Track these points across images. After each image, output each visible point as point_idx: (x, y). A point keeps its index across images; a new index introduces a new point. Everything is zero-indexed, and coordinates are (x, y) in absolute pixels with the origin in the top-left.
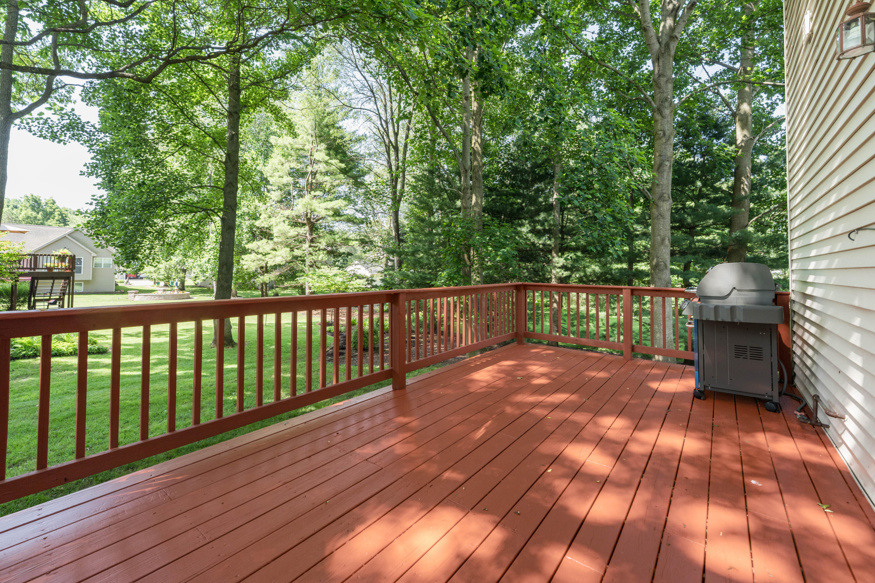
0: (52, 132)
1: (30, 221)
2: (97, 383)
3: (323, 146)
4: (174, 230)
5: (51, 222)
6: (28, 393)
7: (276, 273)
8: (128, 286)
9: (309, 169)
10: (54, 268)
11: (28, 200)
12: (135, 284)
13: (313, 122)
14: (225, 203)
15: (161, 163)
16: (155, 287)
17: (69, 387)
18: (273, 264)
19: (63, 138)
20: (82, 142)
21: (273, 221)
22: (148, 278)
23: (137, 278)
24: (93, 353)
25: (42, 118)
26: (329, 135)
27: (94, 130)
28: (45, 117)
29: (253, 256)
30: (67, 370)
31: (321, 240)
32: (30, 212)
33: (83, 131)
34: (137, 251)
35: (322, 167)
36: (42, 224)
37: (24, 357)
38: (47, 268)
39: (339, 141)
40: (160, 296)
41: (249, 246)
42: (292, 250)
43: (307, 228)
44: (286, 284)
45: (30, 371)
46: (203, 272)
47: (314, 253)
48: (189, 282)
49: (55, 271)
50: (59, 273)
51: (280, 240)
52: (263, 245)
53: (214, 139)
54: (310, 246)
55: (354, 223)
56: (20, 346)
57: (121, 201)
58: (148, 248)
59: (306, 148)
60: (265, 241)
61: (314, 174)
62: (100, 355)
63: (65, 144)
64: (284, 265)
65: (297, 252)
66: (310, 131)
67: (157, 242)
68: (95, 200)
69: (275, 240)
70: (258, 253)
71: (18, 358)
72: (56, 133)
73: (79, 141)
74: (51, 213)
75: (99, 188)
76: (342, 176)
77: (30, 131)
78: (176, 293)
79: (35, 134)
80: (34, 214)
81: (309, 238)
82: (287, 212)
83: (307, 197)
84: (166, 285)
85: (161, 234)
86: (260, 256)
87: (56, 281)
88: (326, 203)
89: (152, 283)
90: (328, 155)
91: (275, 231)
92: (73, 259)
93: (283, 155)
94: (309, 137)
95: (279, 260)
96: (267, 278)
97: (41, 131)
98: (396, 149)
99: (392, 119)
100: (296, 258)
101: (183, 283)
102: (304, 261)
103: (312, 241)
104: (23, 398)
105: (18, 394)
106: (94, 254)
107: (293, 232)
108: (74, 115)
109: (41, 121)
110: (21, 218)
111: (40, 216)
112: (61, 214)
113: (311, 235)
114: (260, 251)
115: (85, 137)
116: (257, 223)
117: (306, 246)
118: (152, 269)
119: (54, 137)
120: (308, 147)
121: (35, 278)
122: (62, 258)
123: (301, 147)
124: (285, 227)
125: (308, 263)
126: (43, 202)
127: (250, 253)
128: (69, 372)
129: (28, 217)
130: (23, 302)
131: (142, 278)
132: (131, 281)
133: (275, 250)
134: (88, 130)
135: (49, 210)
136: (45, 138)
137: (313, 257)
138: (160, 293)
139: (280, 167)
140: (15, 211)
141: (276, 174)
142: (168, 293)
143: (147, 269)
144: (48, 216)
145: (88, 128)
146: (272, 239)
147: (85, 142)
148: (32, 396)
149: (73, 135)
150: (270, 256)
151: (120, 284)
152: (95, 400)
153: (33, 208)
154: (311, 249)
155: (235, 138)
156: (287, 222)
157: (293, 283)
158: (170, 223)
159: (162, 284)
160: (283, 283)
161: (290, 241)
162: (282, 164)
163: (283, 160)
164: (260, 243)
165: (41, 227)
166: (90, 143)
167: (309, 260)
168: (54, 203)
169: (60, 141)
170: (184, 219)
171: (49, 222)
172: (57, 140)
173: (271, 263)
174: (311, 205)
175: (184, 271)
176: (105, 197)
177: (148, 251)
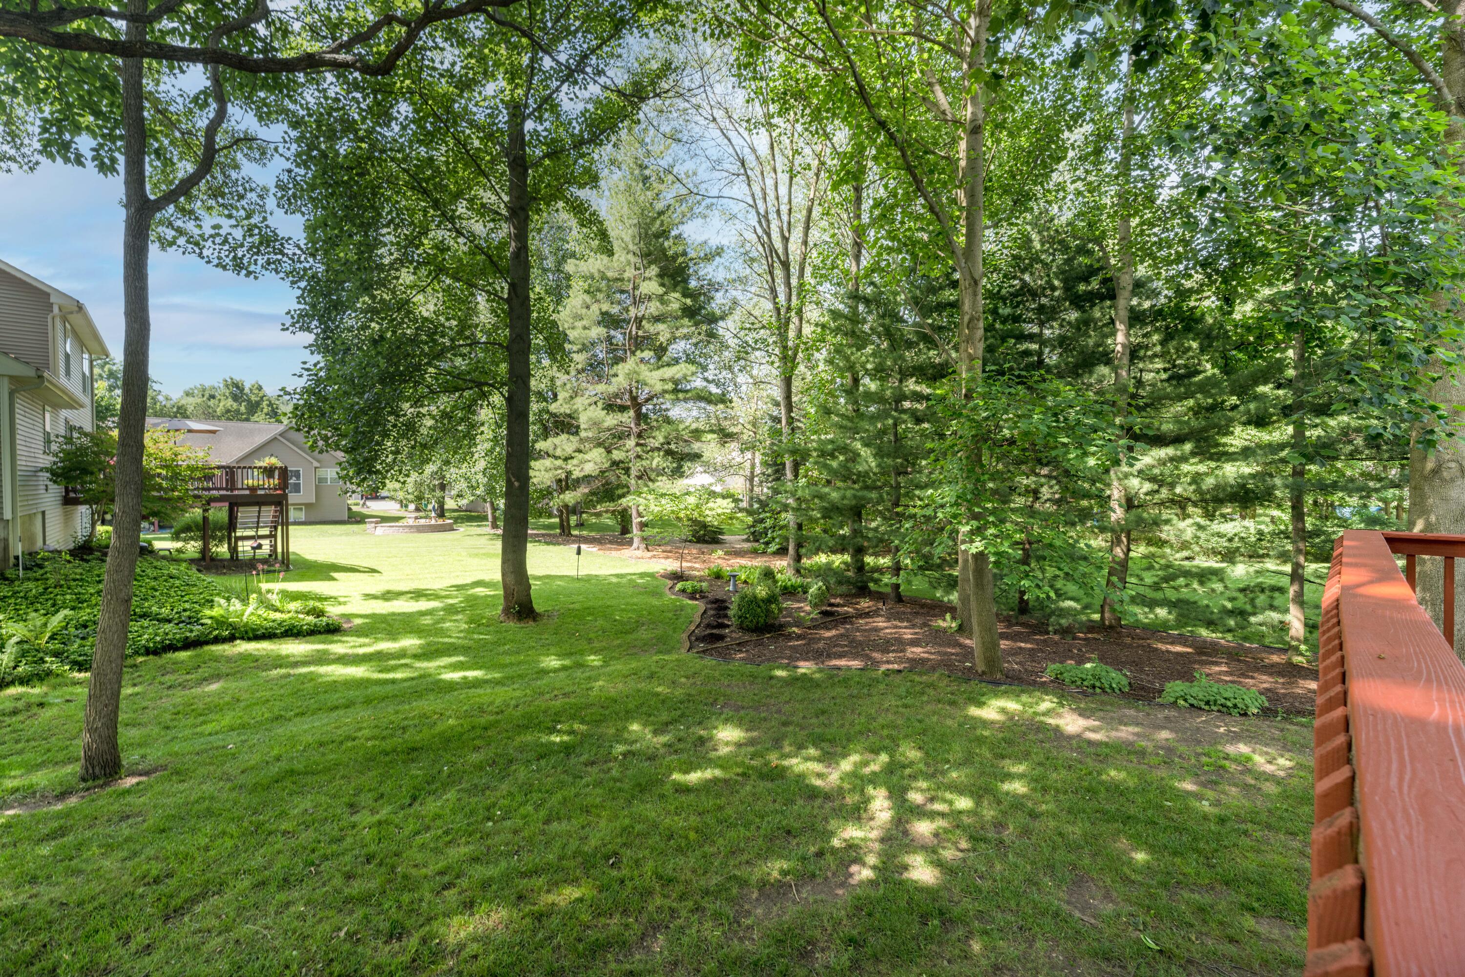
0: (235, 258)
1: (231, 415)
2: (327, 696)
3: (654, 270)
4: (429, 422)
5: (259, 417)
6: (217, 717)
7: (584, 490)
8: (365, 511)
9: (633, 312)
10: (258, 488)
11: (227, 386)
12: (375, 507)
13: (636, 230)
14: (511, 371)
15: (404, 306)
16: (402, 513)
17: (282, 704)
18: (581, 475)
19: (252, 268)
20: (282, 275)
21: (580, 403)
22: (392, 498)
23: (377, 498)
24: (320, 633)
25: (218, 235)
26: (664, 251)
27: (299, 252)
28: (223, 232)
29: (548, 462)
30: (281, 666)
31: (656, 433)
32: (230, 403)
33: (283, 255)
34: (375, 458)
35: (654, 308)
36: (247, 420)
37: (217, 640)
38: (249, 488)
39: (680, 260)
40: (411, 527)
41: (541, 445)
42: (609, 452)
43: (632, 413)
44: (599, 508)
45: (224, 669)
46: (472, 488)
47: (645, 456)
48: (450, 504)
49: (260, 492)
50: (266, 495)
51: (590, 435)
52: (563, 443)
53: (489, 257)
54: (638, 445)
55: (710, 402)
56: (209, 622)
57: (347, 370)
58: (392, 452)
59: (626, 275)
60: (564, 437)
61: (639, 321)
62: (330, 637)
63: (256, 278)
64: (596, 477)
65: (617, 455)
66: (631, 247)
67: (404, 442)
68: (308, 370)
69: (583, 434)
70: (556, 458)
71: (207, 643)
72: (241, 259)
73: (277, 272)
74: (258, 404)
75: (312, 353)
76: (686, 321)
77: (200, 255)
78: (433, 522)
79: (209, 262)
80: (235, 405)
81: (635, 430)
82: (601, 388)
83: (630, 364)
84: (417, 510)
85: (411, 428)
86: (559, 462)
87: (263, 508)
88: (662, 370)
89: (398, 506)
90: (662, 285)
91: (583, 420)
92: (284, 473)
93: (587, 292)
94: (630, 257)
95: (590, 468)
96: (569, 497)
97: (219, 258)
98: (786, 265)
99: (778, 212)
100: (615, 464)
101: (441, 505)
102: (627, 470)
103: (639, 436)
104: (209, 728)
105: (202, 718)
106: (316, 464)
107: (611, 420)
108: (267, 226)
109: (218, 240)
110: (219, 411)
111: (243, 409)
112: (270, 404)
113: (638, 424)
114: (558, 452)
115: (287, 266)
116: (553, 408)
117: (631, 443)
118: (398, 485)
119: (239, 266)
120: (630, 273)
121: (234, 504)
122: (269, 472)
123: (616, 275)
124: (598, 413)
125: (634, 472)
126: (247, 387)
127: (543, 458)
128: (283, 671)
129: (228, 411)
130: (221, 541)
131: (383, 498)
132: (369, 503)
133: (579, 451)
134: (290, 252)
135: (253, 398)
136: (224, 268)
137: (644, 463)
138: (411, 522)
139: (584, 311)
140: (212, 403)
141: (579, 324)
142: (422, 522)
143: (391, 485)
144: (254, 407)
145: (290, 250)
146: (577, 433)
147: (287, 274)
148: (223, 723)
149: (269, 263)
150: (575, 462)
151: (355, 508)
152: (325, 738)
153: (235, 398)
154: (638, 449)
155: (523, 255)
156: (600, 404)
157: (611, 506)
158: (424, 410)
159: (412, 507)
160: (594, 507)
161: (604, 436)
162: (588, 307)
163: (587, 298)
164: (557, 440)
165: (246, 425)
166: (294, 276)
167: (635, 468)
168: (260, 388)
169: (249, 274)
170: (445, 401)
171: (255, 418)
172: (244, 272)
173: (577, 474)
174: (638, 374)
175: (443, 487)
176: (322, 365)
177: (391, 458)
